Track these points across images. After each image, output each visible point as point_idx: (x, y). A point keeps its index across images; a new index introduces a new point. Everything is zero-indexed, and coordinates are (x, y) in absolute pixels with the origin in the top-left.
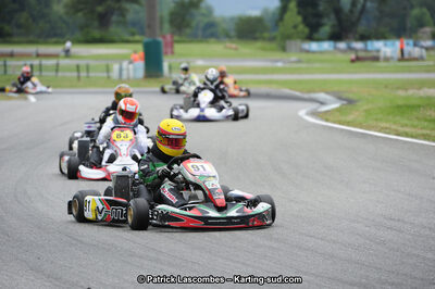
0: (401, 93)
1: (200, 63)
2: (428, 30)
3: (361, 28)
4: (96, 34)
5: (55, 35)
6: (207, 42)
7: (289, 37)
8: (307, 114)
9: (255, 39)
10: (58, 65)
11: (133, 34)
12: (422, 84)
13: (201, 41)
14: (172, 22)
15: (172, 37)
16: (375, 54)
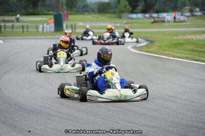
0: (175, 38)
1: (81, 24)
2: (187, 8)
3: (156, 7)
4: (31, 11)
5: (12, 11)
6: (84, 14)
7: (123, 12)
8: (132, 48)
9: (107, 13)
10: (13, 25)
11: (49, 11)
12: (184, 33)
13: (81, 14)
14: (67, 5)
15: (67, 12)
16: (163, 19)
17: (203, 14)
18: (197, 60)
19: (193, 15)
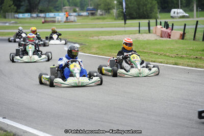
3: (40, 7)
17: (89, 13)
18: (154, 62)
19: (79, 15)
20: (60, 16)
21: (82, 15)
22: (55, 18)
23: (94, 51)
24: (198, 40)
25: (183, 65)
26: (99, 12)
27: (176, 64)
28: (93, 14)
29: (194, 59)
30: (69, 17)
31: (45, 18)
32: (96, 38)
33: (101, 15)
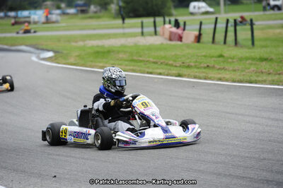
3: (9, 3)
18: (151, 73)
19: (64, 14)
20: (38, 15)
21: (68, 14)
22: (29, 17)
23: (72, 60)
24: (219, 43)
25: (189, 76)
26: (93, 8)
27: (179, 75)
28: (83, 12)
29: (205, 68)
30: (49, 16)
31: (15, 17)
32: (81, 44)
33: (96, 12)
